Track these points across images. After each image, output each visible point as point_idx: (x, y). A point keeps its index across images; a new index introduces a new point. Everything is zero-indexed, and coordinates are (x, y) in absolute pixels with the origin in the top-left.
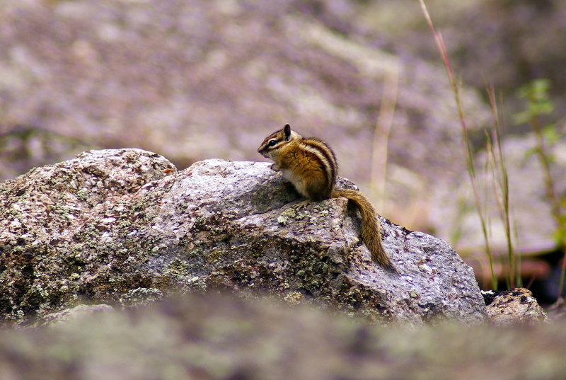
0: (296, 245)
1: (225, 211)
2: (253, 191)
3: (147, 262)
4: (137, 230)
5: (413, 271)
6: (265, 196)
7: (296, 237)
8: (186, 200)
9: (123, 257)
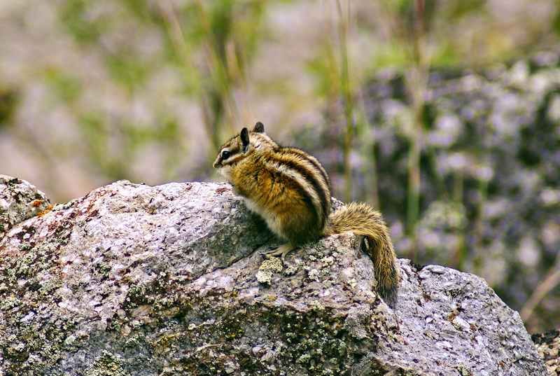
0: (294, 317)
1: (172, 270)
2: (210, 235)
3: (59, 361)
4: (36, 313)
5: (448, 332)
6: (228, 240)
7: (291, 304)
8: (107, 259)
9: (19, 357)
